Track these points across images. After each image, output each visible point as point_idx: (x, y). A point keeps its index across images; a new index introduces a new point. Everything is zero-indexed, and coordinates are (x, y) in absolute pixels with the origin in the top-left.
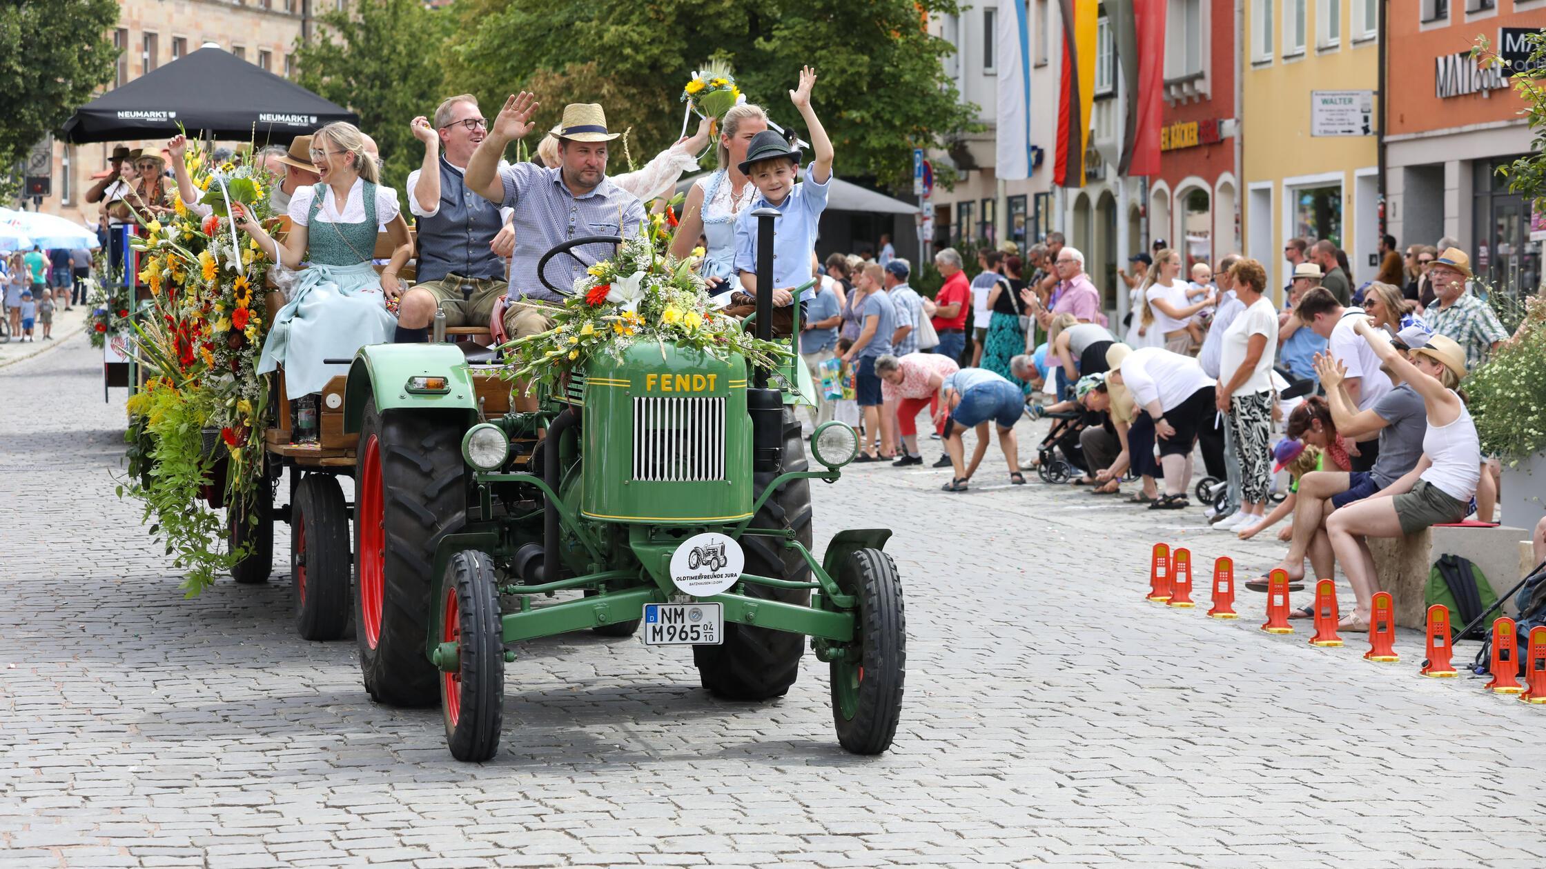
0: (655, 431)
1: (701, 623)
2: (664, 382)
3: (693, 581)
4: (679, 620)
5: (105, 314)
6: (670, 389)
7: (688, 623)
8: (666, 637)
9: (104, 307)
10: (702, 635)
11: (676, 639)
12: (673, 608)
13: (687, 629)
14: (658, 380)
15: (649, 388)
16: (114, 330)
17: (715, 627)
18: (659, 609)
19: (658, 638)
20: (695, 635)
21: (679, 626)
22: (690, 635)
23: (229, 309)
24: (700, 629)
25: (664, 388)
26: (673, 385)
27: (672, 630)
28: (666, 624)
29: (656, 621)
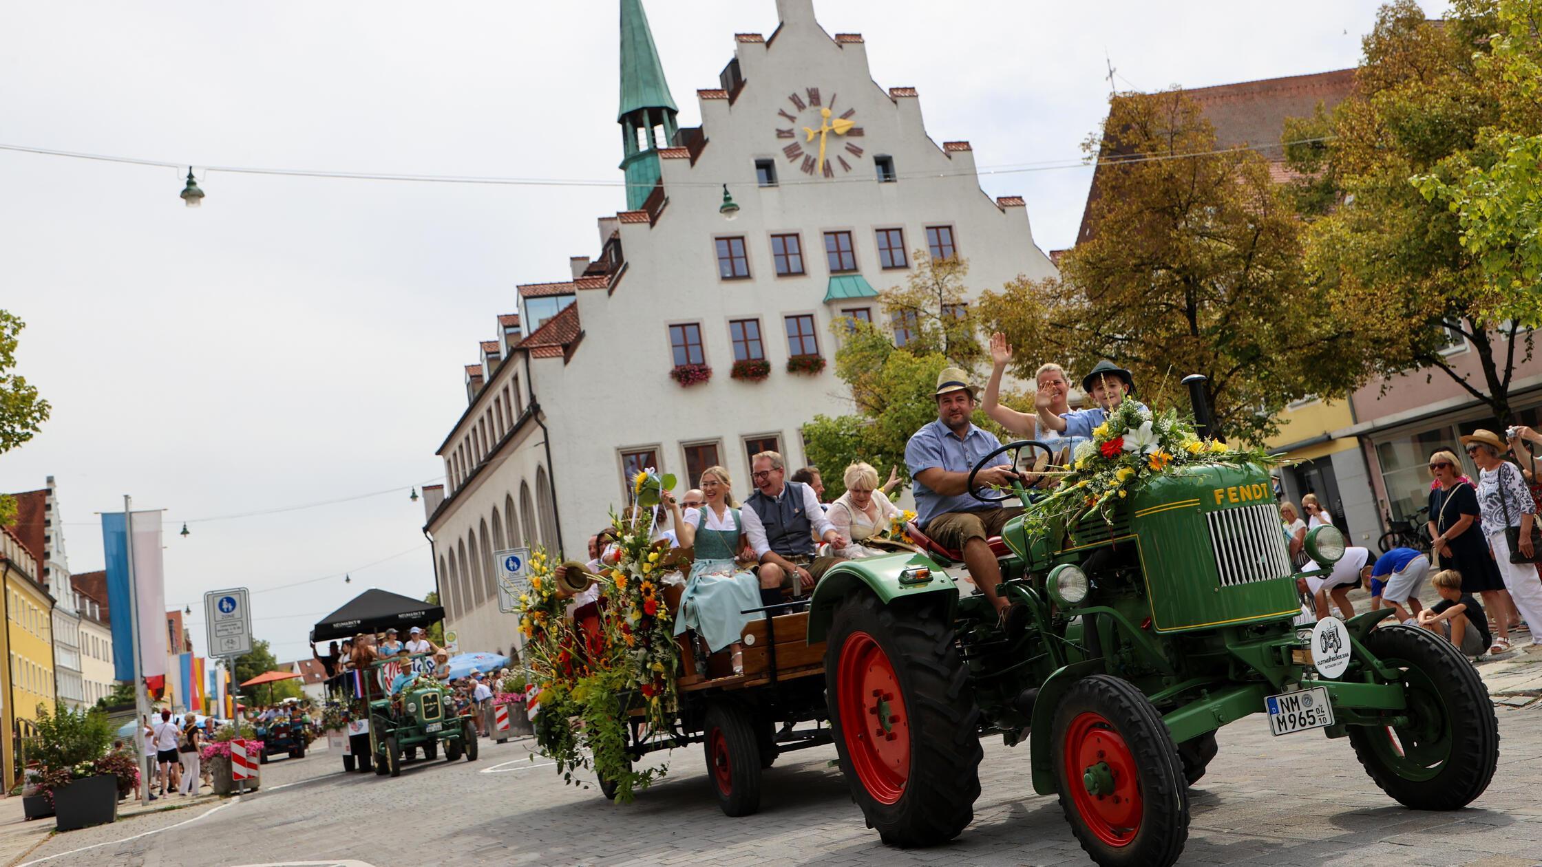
0: (1232, 540)
1: (1314, 707)
2: (1231, 495)
3: (1327, 664)
4: (1296, 708)
5: (347, 714)
6: (1237, 500)
7: (1304, 709)
8: (1290, 725)
9: (346, 710)
10: (1317, 719)
11: (1298, 727)
12: (1288, 697)
13: (1304, 715)
14: (1226, 493)
15: (1219, 502)
16: (352, 720)
17: (1325, 708)
18: (1278, 699)
19: (1283, 727)
20: (1311, 720)
21: (1297, 713)
22: (1308, 720)
23: (640, 604)
24: (1314, 713)
25: (1233, 500)
26: (1239, 496)
27: (1292, 718)
28: (1287, 714)
29: (1278, 712)
